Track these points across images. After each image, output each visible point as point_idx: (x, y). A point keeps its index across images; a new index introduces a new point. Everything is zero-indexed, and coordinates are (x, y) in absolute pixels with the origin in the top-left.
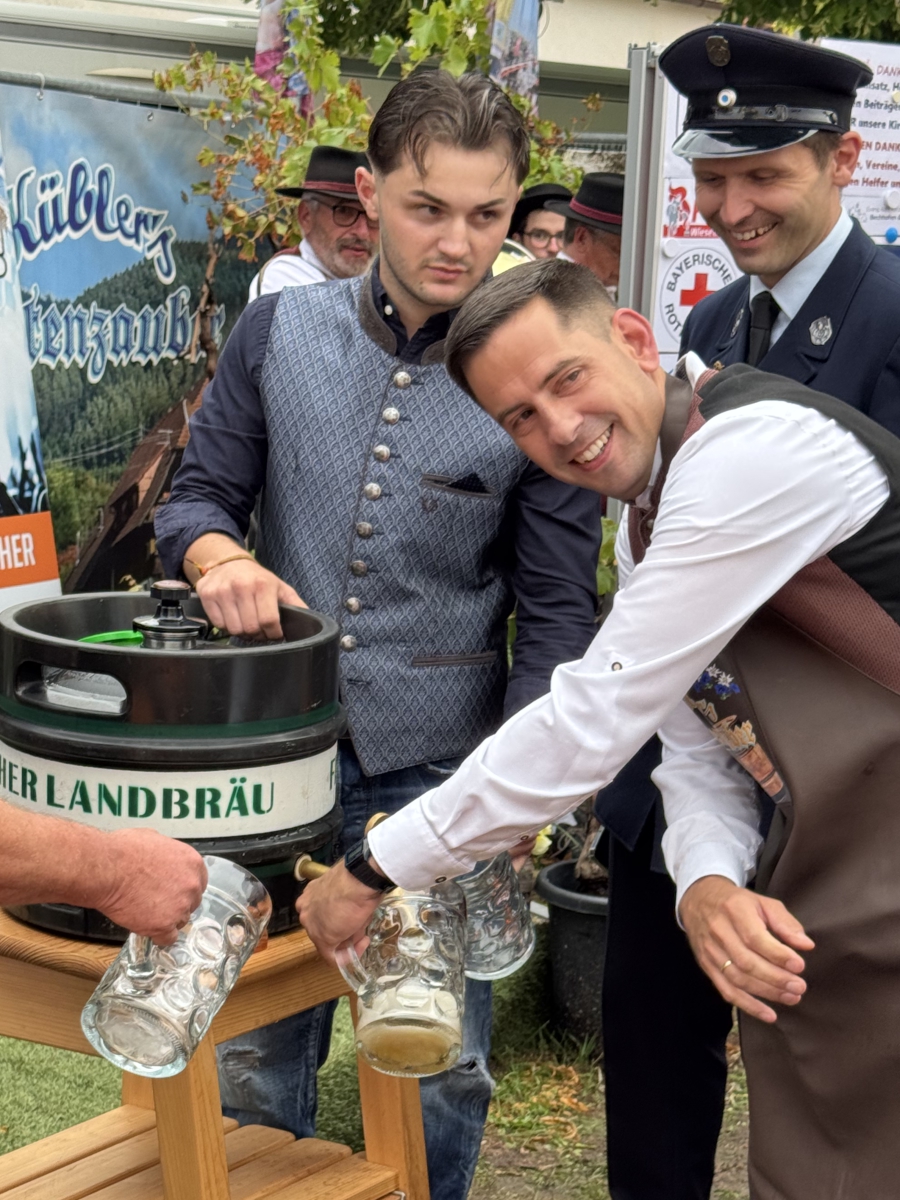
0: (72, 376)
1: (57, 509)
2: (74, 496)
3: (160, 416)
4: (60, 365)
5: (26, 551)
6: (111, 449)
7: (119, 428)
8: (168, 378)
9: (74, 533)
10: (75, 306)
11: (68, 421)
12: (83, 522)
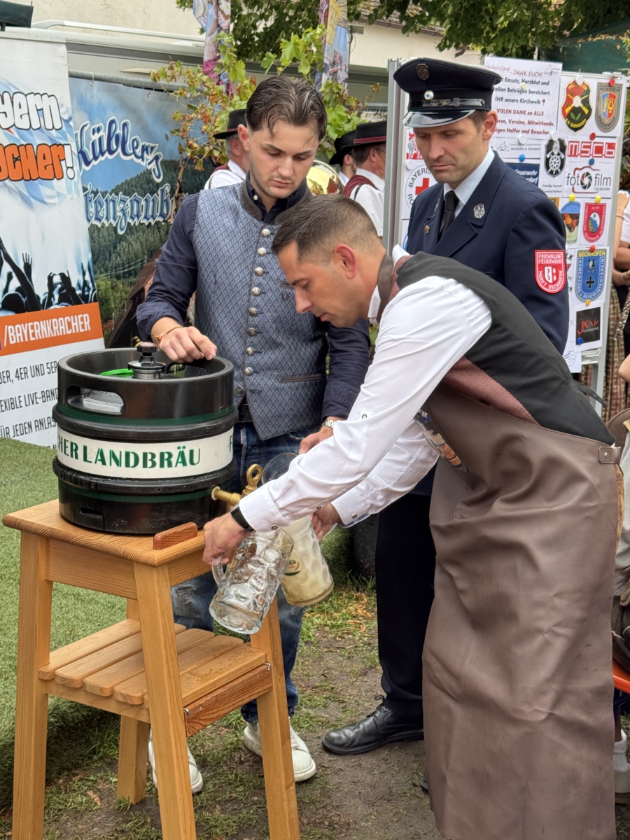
0: (110, 231)
1: (102, 301)
2: (111, 294)
3: (156, 251)
4: (103, 225)
5: (86, 323)
6: (130, 269)
7: (134, 258)
8: (159, 232)
9: (111, 314)
10: (111, 194)
11: (107, 254)
12: (116, 308)
